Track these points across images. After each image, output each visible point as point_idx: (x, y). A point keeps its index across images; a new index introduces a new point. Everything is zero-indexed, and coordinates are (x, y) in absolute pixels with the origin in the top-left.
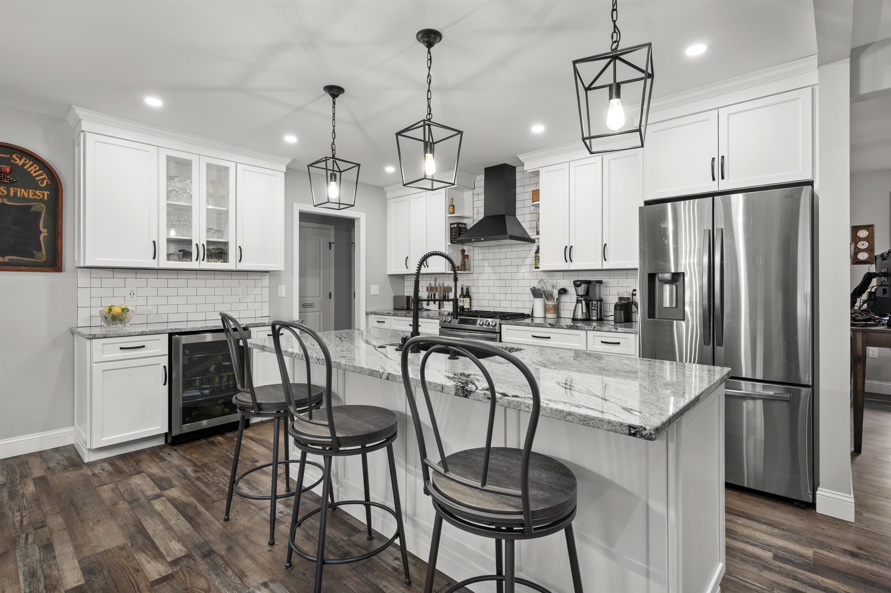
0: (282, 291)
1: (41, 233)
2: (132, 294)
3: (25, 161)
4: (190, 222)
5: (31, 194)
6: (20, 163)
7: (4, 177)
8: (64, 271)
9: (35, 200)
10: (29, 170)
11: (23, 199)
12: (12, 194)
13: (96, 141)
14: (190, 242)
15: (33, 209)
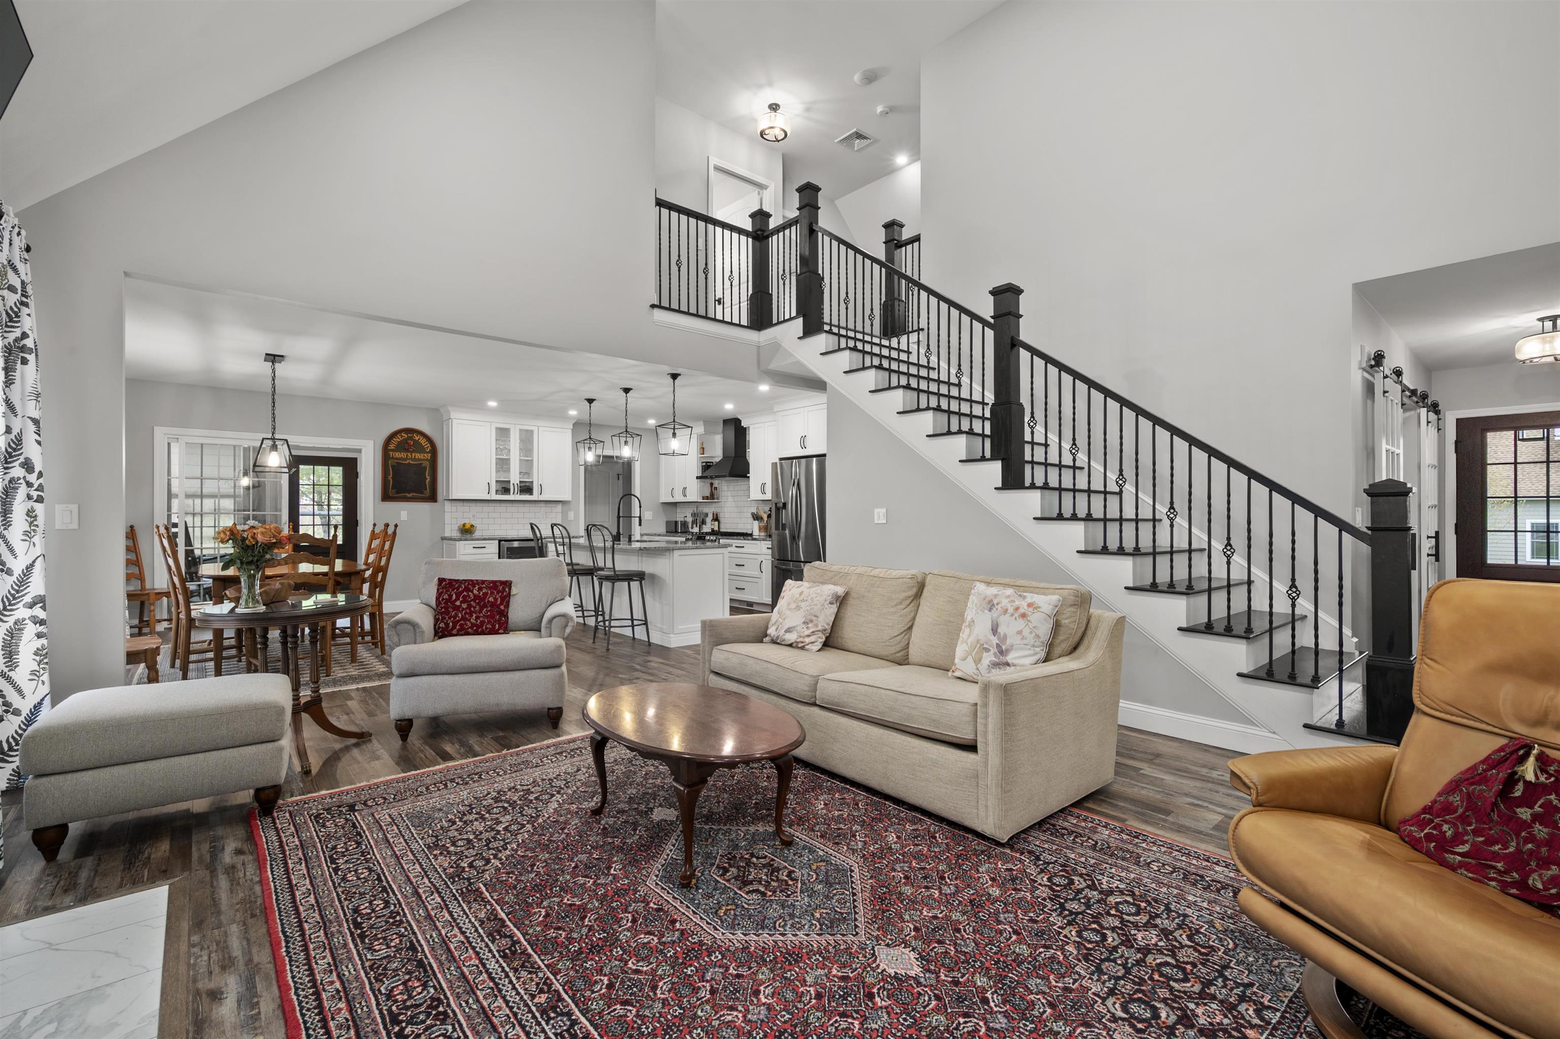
0: (572, 514)
1: (427, 479)
2: (474, 516)
3: (422, 438)
4: (509, 469)
5: (423, 456)
6: (417, 438)
7: (410, 448)
8: (438, 502)
9: (424, 460)
10: (423, 443)
11: (419, 460)
12: (414, 457)
13: (458, 423)
14: (509, 482)
15: (423, 465)
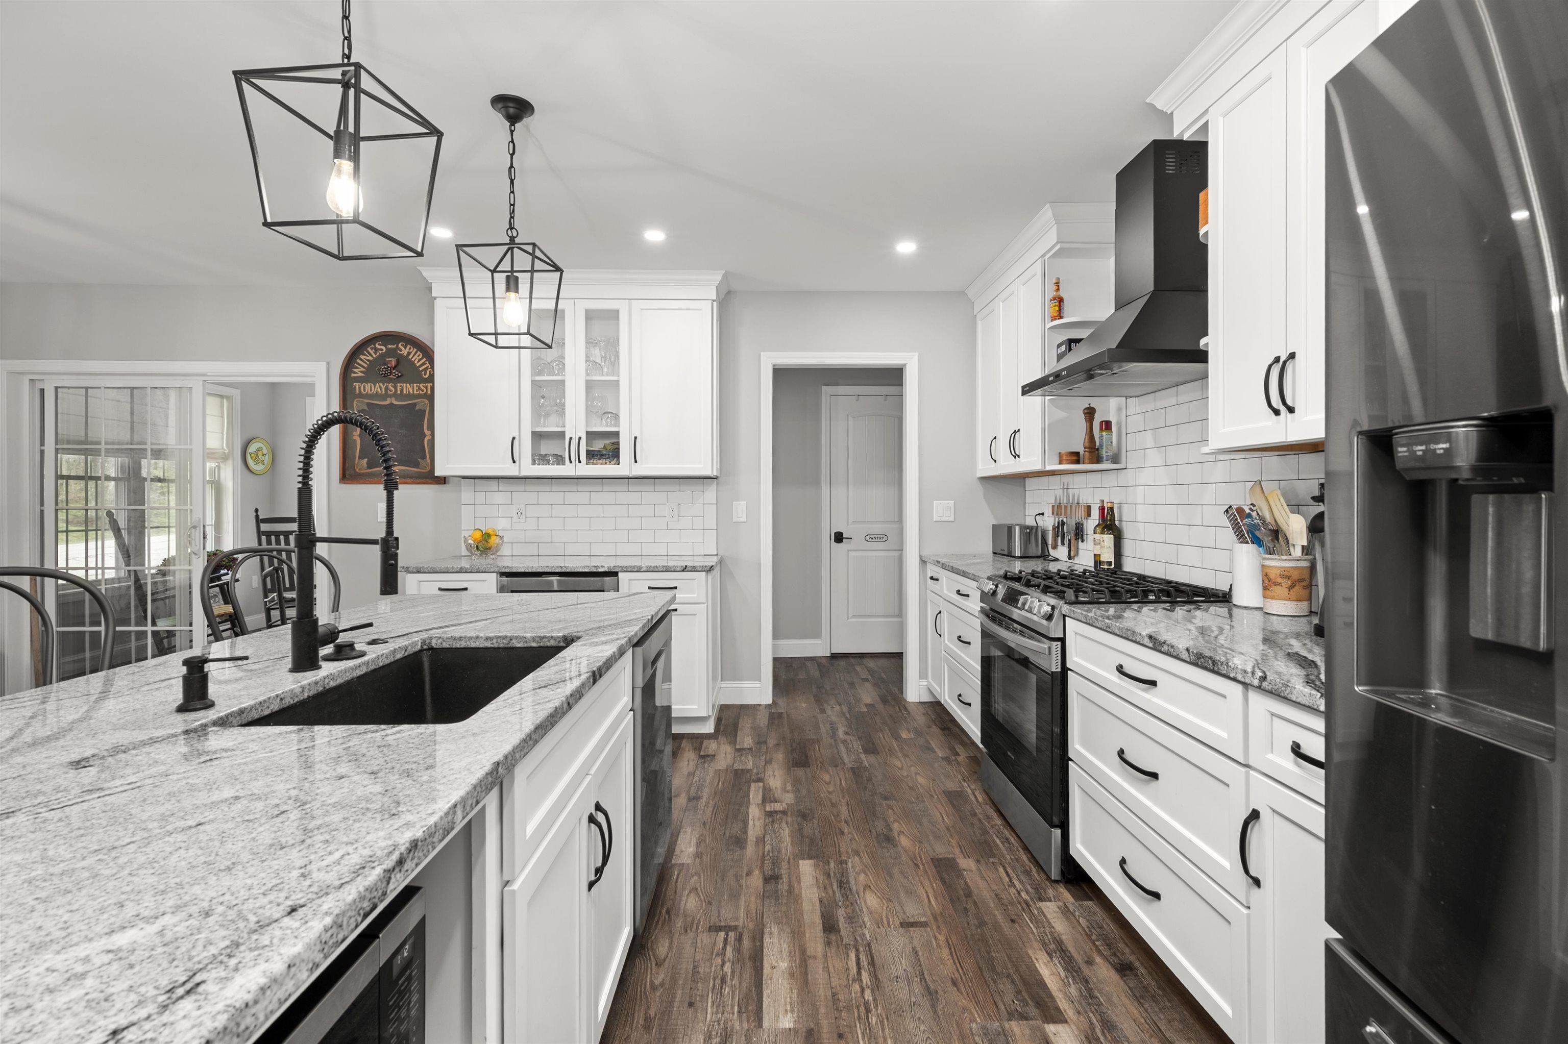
0: (740, 510)
1: (425, 436)
2: (519, 513)
3: (410, 349)
4: (564, 404)
5: (416, 388)
6: (404, 352)
7: (391, 372)
8: (448, 483)
9: (419, 396)
10: (413, 359)
11: (410, 396)
12: (399, 392)
13: (447, 308)
15: (417, 408)
